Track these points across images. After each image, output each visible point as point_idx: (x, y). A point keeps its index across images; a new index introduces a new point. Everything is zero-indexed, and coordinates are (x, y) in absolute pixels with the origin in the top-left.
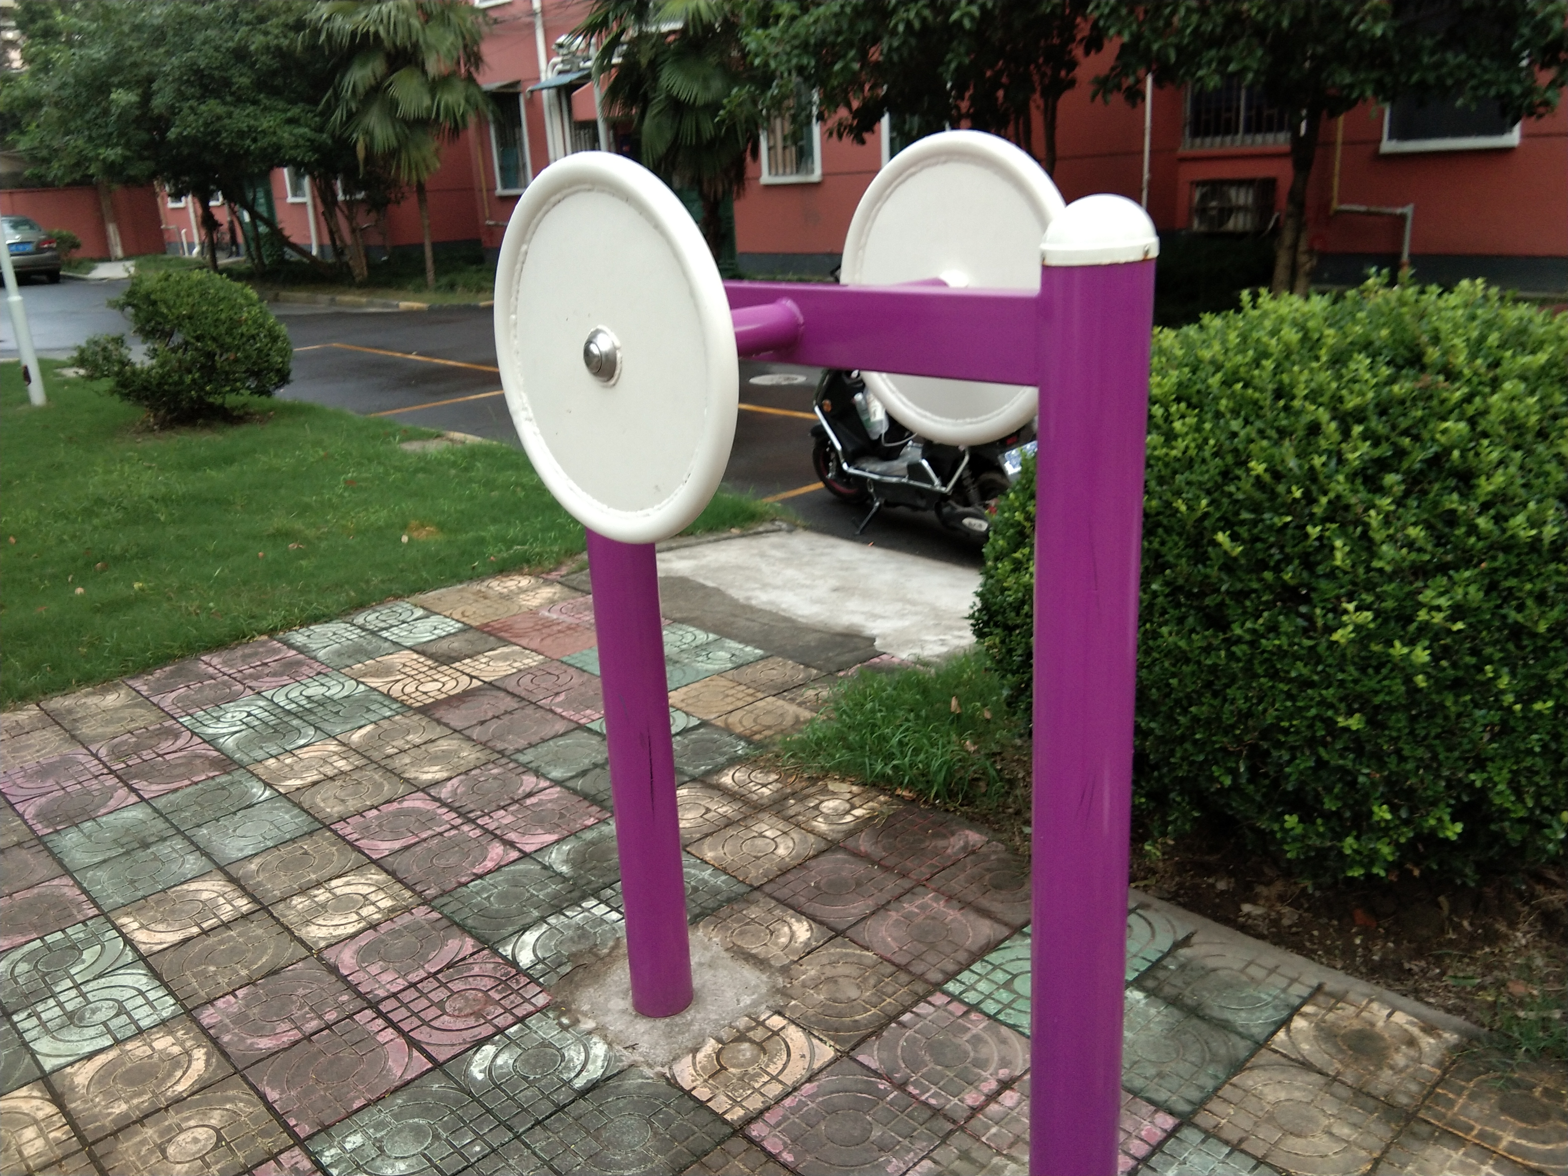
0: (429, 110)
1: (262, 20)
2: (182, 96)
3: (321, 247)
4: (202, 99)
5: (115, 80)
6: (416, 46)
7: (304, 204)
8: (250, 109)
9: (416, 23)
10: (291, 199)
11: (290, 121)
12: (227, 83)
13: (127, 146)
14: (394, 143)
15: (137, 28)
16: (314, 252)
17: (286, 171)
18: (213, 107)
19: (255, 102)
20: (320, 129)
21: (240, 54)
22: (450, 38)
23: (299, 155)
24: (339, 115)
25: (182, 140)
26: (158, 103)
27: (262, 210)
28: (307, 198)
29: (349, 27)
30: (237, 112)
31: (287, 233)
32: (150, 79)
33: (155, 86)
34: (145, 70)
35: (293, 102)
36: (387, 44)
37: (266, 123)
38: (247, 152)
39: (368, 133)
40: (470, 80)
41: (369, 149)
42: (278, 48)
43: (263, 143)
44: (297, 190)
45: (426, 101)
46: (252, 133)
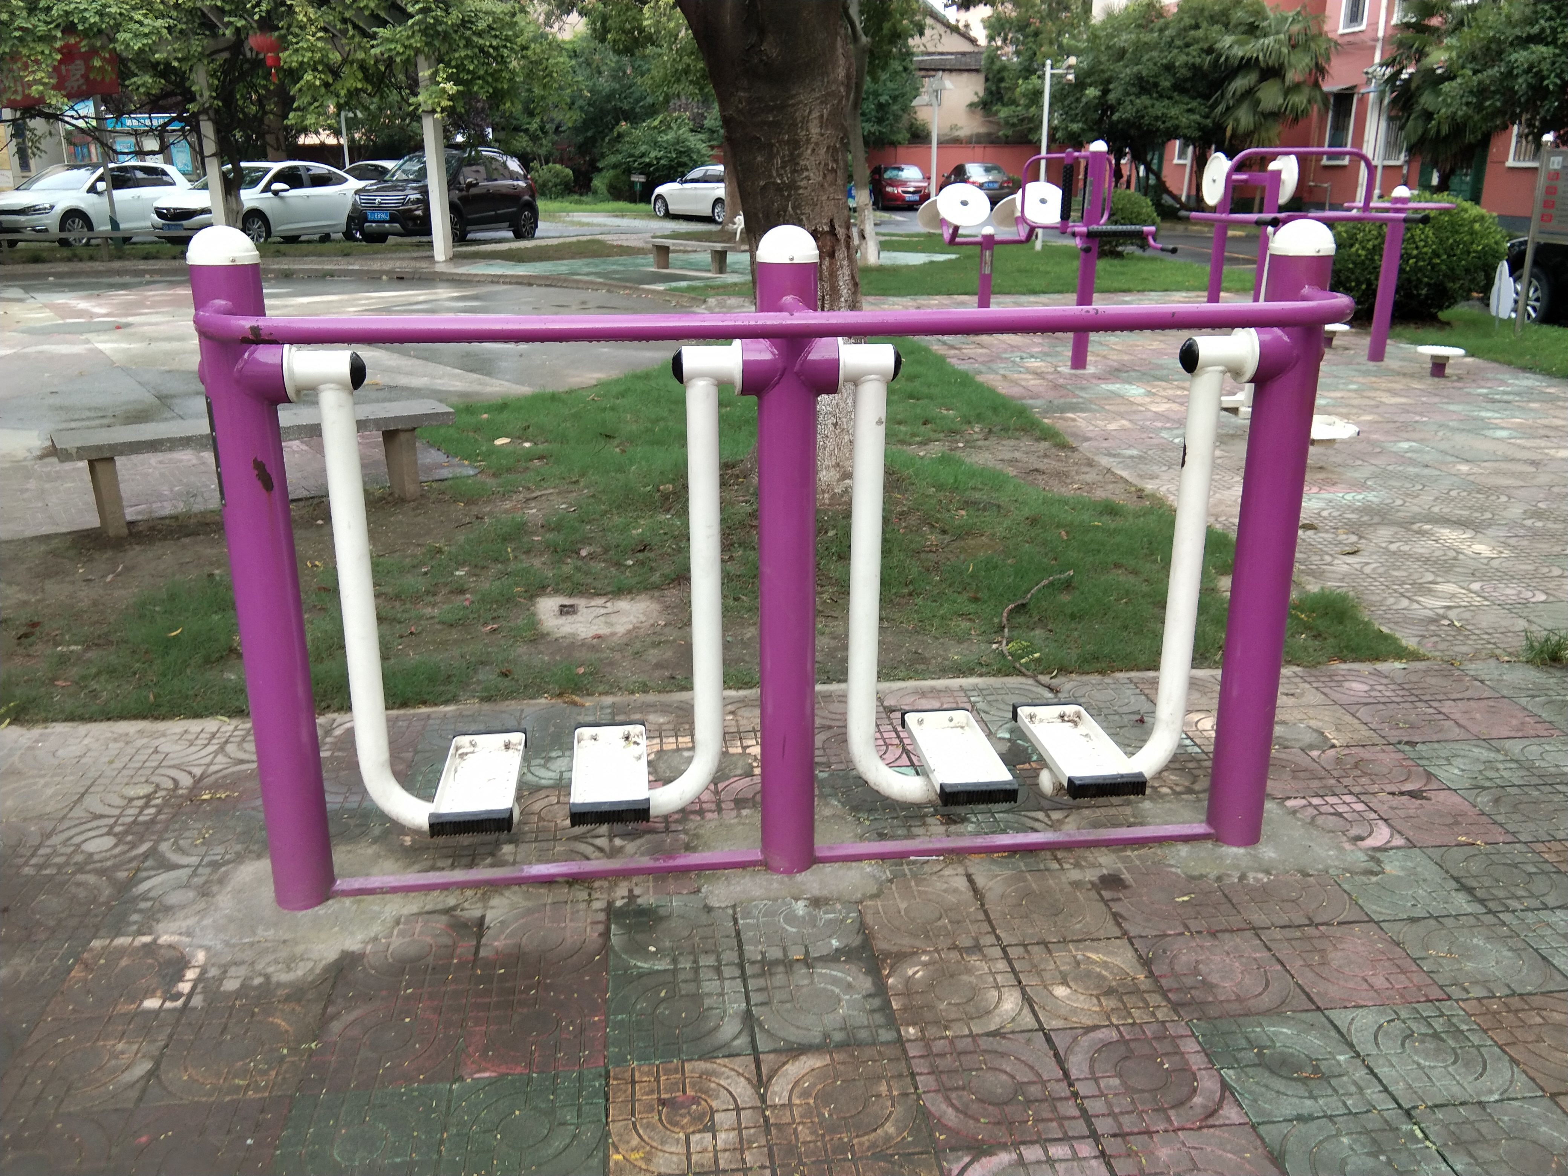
0: (1280, 106)
1: (1187, 45)
2: (1127, 93)
3: (1189, 196)
4: (1138, 96)
5: (1088, 81)
6: (1281, 66)
7: (1184, 165)
8: (1166, 102)
9: (1285, 50)
10: (1176, 161)
11: (1189, 111)
12: (1156, 85)
13: (1085, 122)
14: (1252, 127)
15: (1108, 47)
16: (1183, 199)
17: (1177, 142)
18: (1145, 100)
19: (1170, 98)
20: (1207, 117)
21: (1169, 68)
22: (1307, 60)
23: (1188, 132)
24: (1221, 108)
25: (1121, 120)
26: (1112, 97)
27: (1155, 167)
28: (1188, 161)
29: (1240, 54)
30: (1157, 104)
31: (1168, 184)
32: (1109, 81)
33: (1111, 86)
34: (1107, 74)
35: (1194, 98)
36: (1262, 64)
37: (1173, 112)
38: (1158, 130)
39: (1237, 121)
40: (1316, 85)
41: (1234, 130)
42: (1193, 65)
43: (1169, 124)
44: (1182, 154)
45: (1280, 101)
46: (1164, 118)
